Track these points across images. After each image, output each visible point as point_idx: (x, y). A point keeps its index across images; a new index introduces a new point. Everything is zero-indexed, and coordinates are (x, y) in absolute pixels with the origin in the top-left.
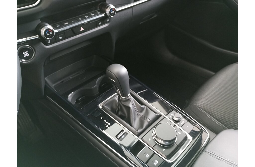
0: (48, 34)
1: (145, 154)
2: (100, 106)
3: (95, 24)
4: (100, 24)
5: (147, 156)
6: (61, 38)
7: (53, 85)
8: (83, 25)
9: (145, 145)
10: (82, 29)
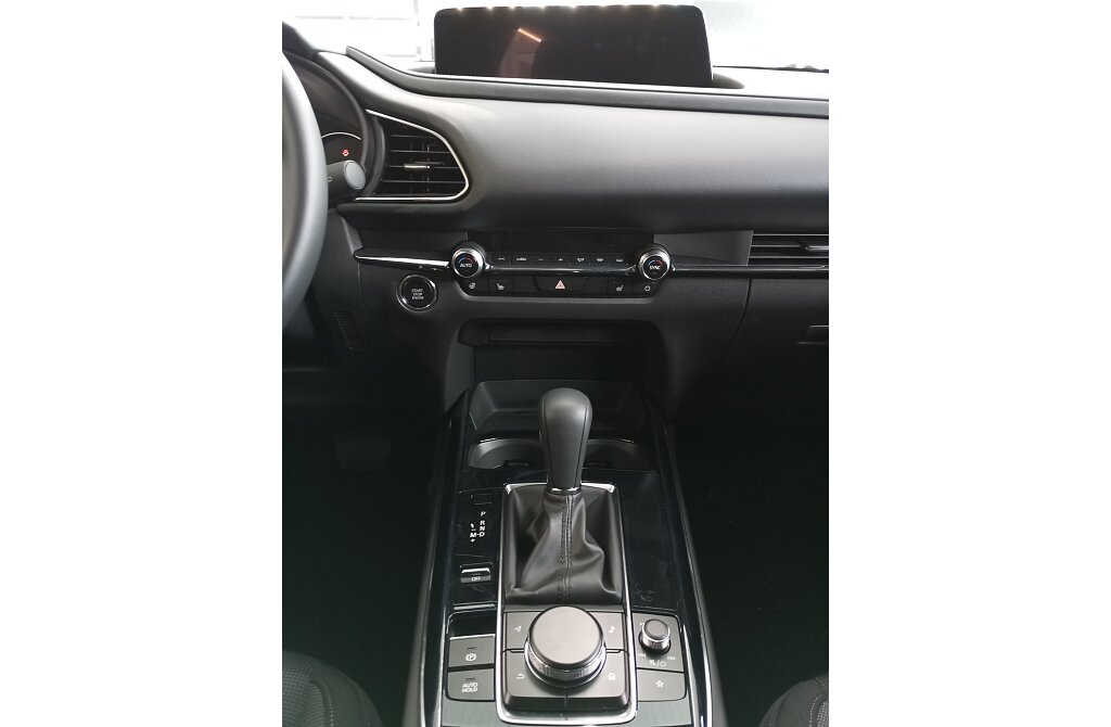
0: (462, 265)
1: (471, 649)
2: (509, 488)
3: (605, 286)
4: (619, 289)
5: (471, 658)
6: (501, 287)
7: (495, 410)
8: (565, 276)
9: (495, 633)
10: (560, 286)
